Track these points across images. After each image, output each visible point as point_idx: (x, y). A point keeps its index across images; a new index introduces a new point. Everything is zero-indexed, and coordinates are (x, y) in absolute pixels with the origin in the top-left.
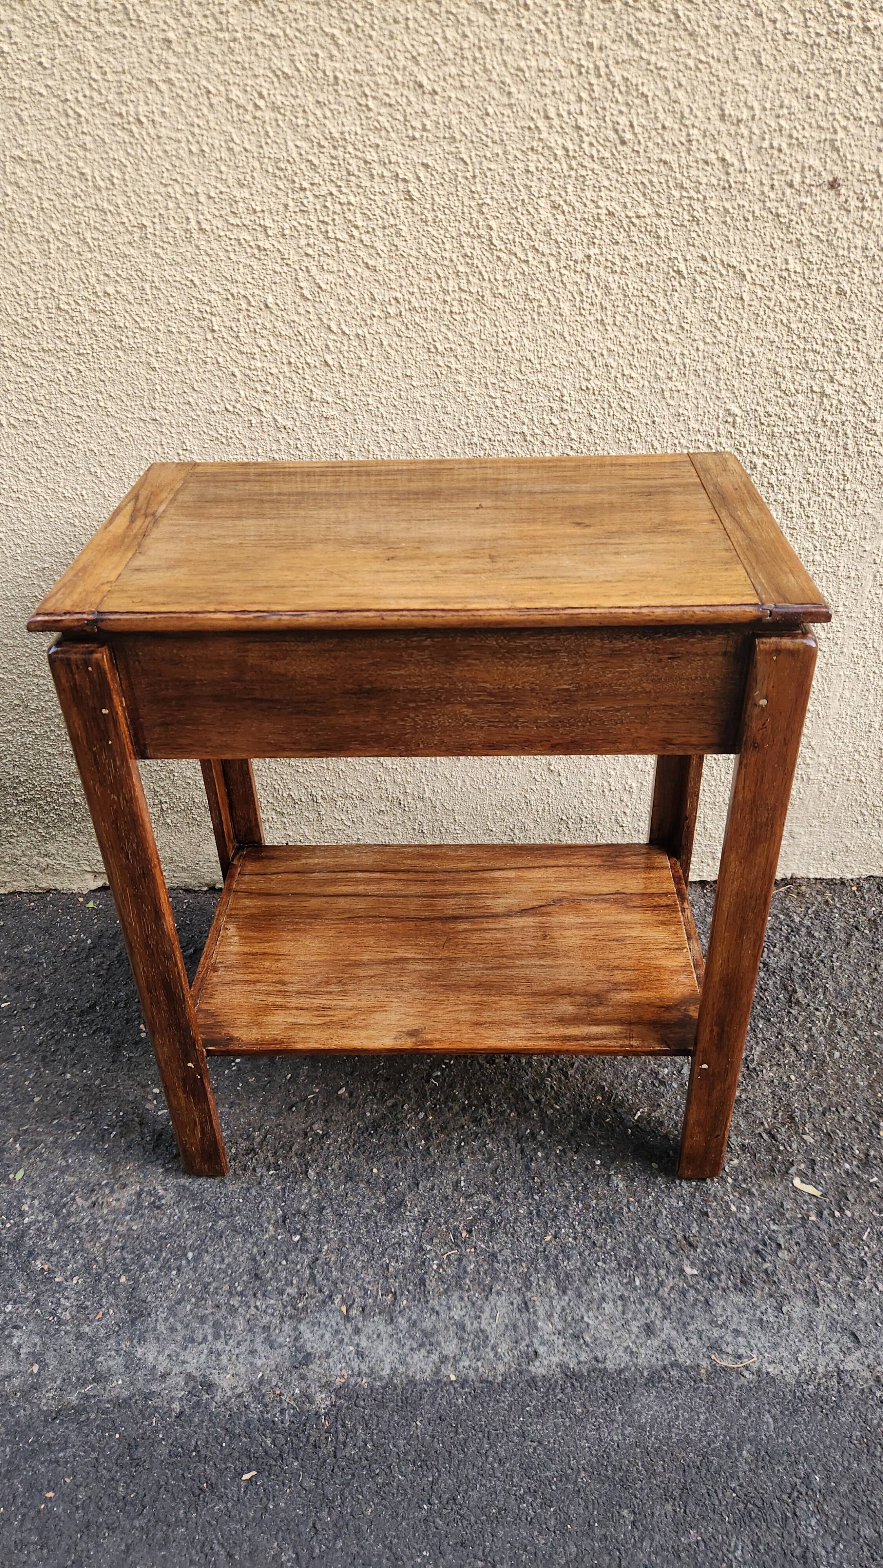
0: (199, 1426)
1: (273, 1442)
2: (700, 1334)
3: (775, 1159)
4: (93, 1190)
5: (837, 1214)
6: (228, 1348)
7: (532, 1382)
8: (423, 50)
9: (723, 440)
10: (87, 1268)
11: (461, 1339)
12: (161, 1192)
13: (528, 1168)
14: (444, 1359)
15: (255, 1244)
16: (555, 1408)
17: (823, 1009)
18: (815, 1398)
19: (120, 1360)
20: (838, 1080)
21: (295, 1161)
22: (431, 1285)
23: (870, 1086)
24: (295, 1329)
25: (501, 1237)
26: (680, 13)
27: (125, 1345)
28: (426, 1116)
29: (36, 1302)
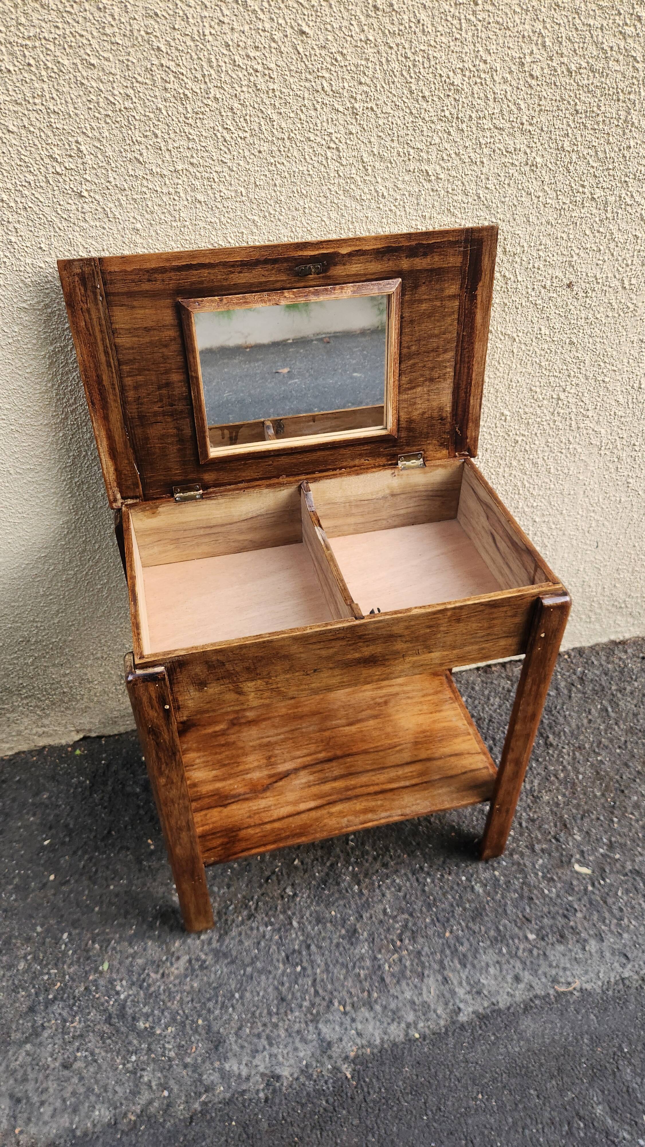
0: (280, 1104)
1: (327, 1102)
2: (545, 974)
3: (562, 854)
4: (158, 966)
5: (602, 882)
6: (280, 1051)
7: (462, 1027)
8: (315, 226)
9: (498, 429)
10: (174, 1019)
11: (415, 1010)
12: (203, 957)
13: (424, 891)
14: (408, 1026)
15: (274, 978)
16: (479, 1040)
17: (566, 747)
18: (614, 998)
19: (217, 1075)
20: (585, 794)
21: (281, 917)
22: (388, 980)
23: (603, 795)
24: (316, 1028)
25: (421, 940)
26: (481, 196)
27: (217, 1064)
28: (354, 869)
29: (149, 1050)
